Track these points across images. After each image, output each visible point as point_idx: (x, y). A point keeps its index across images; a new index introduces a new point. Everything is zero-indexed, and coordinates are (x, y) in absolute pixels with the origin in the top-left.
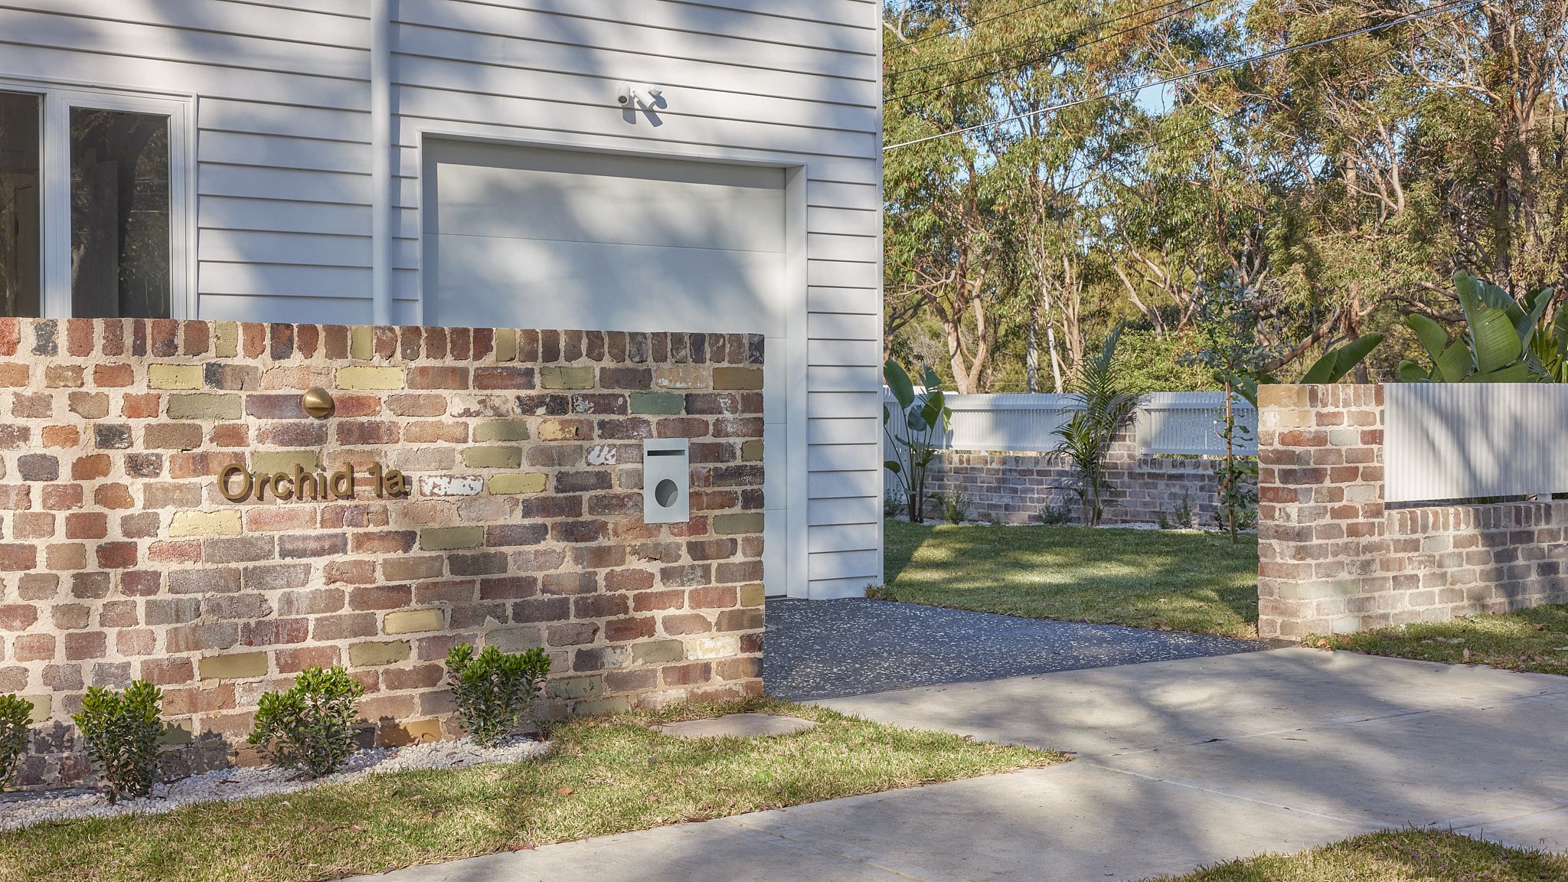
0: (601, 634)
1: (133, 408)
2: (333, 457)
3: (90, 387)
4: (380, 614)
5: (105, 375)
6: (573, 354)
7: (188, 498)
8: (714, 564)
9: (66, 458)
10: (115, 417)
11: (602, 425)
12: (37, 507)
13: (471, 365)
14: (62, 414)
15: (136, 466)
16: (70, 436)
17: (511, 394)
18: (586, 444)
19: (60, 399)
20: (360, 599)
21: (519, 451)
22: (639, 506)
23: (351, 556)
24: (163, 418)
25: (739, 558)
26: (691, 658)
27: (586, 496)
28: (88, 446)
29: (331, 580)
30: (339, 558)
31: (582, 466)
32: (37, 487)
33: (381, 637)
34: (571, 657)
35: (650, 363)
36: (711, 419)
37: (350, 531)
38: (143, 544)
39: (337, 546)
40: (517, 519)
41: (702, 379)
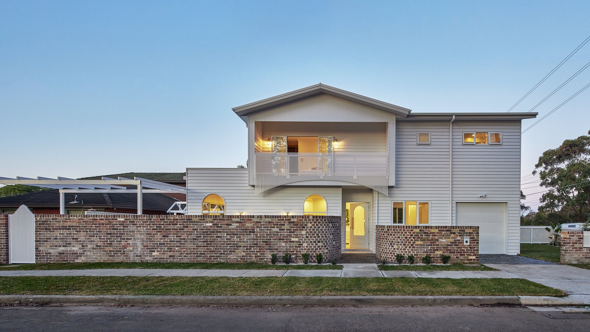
0: (459, 255)
1: (413, 233)
2: (431, 237)
3: (410, 231)
4: (435, 252)
5: (411, 230)
6: (456, 228)
7: (418, 241)
8: (472, 249)
9: (408, 237)
10: (412, 234)
11: (459, 235)
12: (406, 241)
13: (445, 229)
14: (408, 234)
15: (413, 238)
16: (408, 235)
17: (449, 232)
18: (457, 237)
19: (408, 232)
20: (433, 250)
21: (450, 237)
22: (463, 243)
23: (433, 246)
24: (416, 234)
25: (476, 249)
26: (470, 258)
27: (457, 242)
28: (410, 236)
29: (431, 248)
30: (432, 246)
31: (457, 239)
32: (406, 239)
33: (435, 254)
34: (456, 257)
35: (465, 229)
36: (472, 235)
37: (432, 244)
38: (414, 244)
39: (431, 245)
40: (450, 244)
41: (471, 231)
